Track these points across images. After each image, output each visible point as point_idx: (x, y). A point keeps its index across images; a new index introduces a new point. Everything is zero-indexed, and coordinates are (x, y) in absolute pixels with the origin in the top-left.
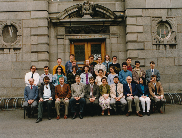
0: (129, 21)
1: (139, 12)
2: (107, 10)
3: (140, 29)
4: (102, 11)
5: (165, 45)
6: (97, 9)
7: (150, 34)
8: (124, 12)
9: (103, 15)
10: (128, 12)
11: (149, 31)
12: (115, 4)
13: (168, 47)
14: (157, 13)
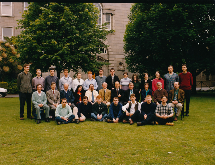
0: (110, 62)
1: (113, 59)
2: (103, 58)
3: (113, 65)
4: (101, 58)
5: (121, 71)
6: (100, 57)
7: (116, 67)
8: (108, 58)
9: (101, 60)
10: (110, 59)
11: (116, 66)
12: (105, 55)
13: (122, 71)
14: (119, 60)
